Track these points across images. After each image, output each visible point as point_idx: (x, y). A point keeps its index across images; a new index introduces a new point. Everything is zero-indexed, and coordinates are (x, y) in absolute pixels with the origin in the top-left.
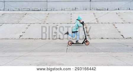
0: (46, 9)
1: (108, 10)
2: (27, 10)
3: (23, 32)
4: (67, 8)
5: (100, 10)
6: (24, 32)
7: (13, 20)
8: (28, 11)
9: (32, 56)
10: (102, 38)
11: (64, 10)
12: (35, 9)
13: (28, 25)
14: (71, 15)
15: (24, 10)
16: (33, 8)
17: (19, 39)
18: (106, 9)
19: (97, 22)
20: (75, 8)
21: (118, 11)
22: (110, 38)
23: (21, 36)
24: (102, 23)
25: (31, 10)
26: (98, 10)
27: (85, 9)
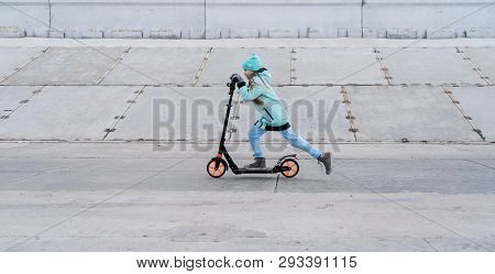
0: (201, 34)
1: (425, 38)
2: (133, 34)
3: (116, 118)
4: (276, 31)
5: (398, 37)
6: (122, 118)
7: (82, 72)
8: (137, 38)
9: (150, 205)
10: (405, 141)
11: (268, 37)
12: (161, 34)
13: (135, 89)
14: (294, 55)
15: (121, 34)
16: (155, 29)
17: (102, 141)
18: (421, 34)
19: (385, 82)
20: (308, 30)
21: (461, 43)
22: (435, 141)
23: (108, 131)
24: (404, 85)
25: (146, 34)
26: (391, 37)
27: (343, 32)
